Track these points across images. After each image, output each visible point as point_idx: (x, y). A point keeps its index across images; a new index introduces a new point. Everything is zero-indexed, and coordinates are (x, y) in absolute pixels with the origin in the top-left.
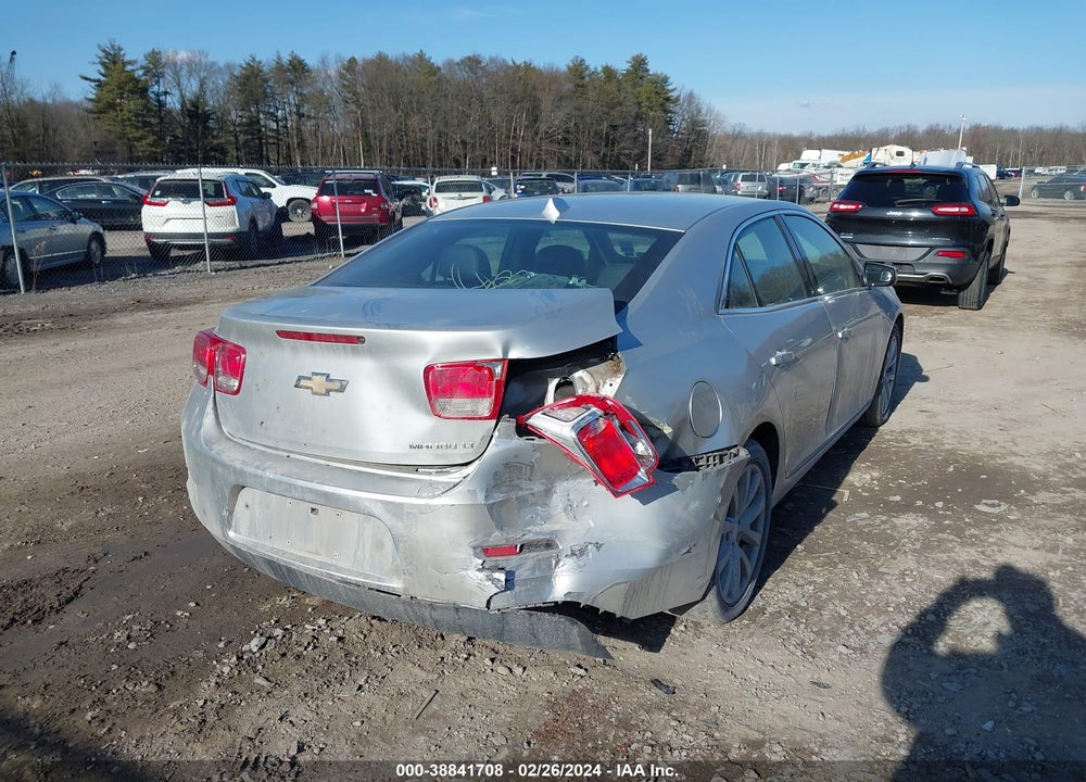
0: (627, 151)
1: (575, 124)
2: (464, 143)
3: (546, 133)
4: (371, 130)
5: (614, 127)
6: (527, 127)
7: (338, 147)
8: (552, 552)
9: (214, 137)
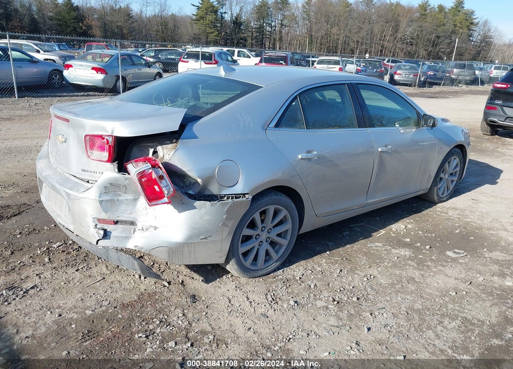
0: (443, 50)
1: (417, 35)
2: (358, 42)
3: (401, 38)
4: (313, 34)
5: (438, 37)
6: (391, 35)
7: (297, 41)
8: (132, 227)
9: (242, 33)
